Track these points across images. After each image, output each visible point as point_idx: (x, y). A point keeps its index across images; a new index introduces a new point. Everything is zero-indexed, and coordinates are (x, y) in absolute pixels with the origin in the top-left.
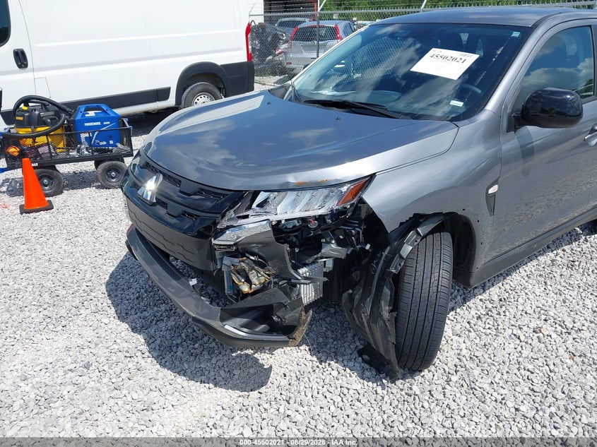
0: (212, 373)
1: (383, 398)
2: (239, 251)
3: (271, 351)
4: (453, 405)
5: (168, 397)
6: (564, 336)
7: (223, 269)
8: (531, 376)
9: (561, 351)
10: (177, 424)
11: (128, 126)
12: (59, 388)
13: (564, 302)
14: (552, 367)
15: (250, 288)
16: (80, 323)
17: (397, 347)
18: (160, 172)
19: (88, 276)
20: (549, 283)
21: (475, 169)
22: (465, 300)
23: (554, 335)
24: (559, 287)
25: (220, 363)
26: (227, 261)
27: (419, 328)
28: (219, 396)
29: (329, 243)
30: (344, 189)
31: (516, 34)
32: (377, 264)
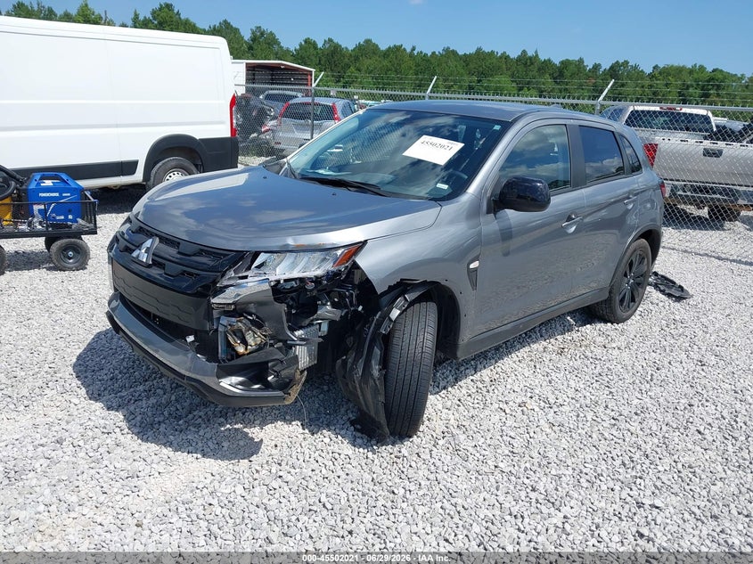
0: (200, 444)
1: (373, 461)
2: (238, 310)
3: (262, 425)
4: (439, 463)
5: (154, 465)
6: (546, 410)
7: (220, 329)
8: (512, 441)
9: (542, 422)
10: (164, 489)
11: (93, 200)
12: (30, 462)
13: (550, 382)
14: (532, 434)
15: (246, 349)
16: (46, 403)
17: (386, 406)
18: (157, 235)
19: (50, 358)
20: (538, 367)
21: (462, 245)
22: (457, 380)
23: (537, 409)
24: (547, 370)
25: (208, 435)
26: (224, 321)
27: (406, 387)
28: (208, 465)
29: (325, 305)
30: (339, 252)
31: (497, 127)
32: (369, 328)
